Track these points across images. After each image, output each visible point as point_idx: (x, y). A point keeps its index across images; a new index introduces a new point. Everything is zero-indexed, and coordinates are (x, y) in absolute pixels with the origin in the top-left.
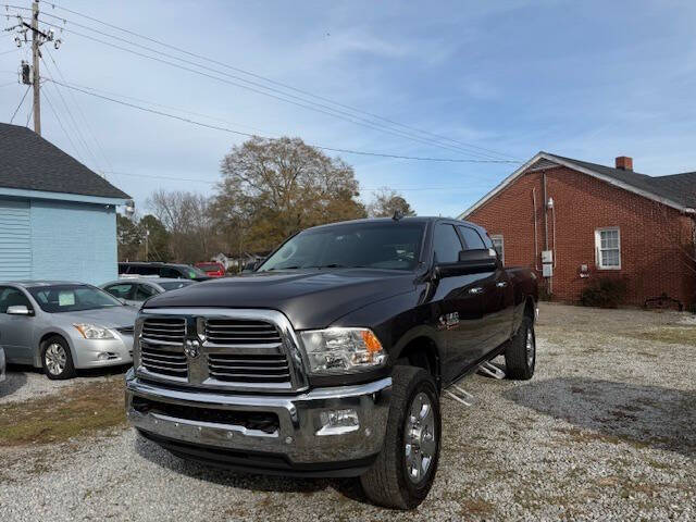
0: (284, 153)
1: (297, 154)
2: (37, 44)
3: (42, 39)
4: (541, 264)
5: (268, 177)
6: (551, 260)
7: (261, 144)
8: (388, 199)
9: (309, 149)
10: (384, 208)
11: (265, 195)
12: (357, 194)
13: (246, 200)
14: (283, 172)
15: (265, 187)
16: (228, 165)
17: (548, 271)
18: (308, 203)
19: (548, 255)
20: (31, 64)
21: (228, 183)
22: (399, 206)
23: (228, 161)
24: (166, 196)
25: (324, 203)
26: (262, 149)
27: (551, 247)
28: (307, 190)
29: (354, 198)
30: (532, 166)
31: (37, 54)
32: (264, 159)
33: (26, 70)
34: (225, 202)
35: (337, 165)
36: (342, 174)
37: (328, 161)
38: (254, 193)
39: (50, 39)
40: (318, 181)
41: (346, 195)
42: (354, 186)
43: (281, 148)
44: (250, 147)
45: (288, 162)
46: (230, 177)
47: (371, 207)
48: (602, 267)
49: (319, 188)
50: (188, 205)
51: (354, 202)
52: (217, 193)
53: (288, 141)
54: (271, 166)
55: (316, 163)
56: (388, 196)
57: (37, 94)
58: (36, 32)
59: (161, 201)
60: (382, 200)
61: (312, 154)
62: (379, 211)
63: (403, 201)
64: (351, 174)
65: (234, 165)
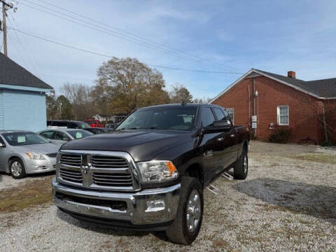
0: (128, 66)
1: (135, 66)
2: (5, 10)
3: (7, 7)
4: (251, 123)
5: (121, 77)
6: (256, 121)
7: (117, 61)
8: (179, 89)
9: (141, 64)
10: (177, 93)
11: (119, 86)
12: (164, 86)
13: (109, 88)
14: (129, 74)
15: (119, 82)
16: (101, 71)
17: (254, 126)
18: (140, 91)
19: (255, 118)
20: (2, 20)
21: (101, 81)
22: (184, 93)
23: (101, 69)
24: (70, 85)
25: (148, 91)
26: (118, 63)
27: (256, 114)
28: (140, 84)
29: (163, 89)
30: (248, 76)
31: (5, 15)
32: (118, 69)
34: (99, 89)
35: (155, 72)
36: (157, 77)
38: (113, 85)
39: (11, 7)
40: (145, 80)
41: (158, 86)
42: (163, 82)
43: (127, 63)
44: (111, 62)
45: (130, 70)
46: (101, 77)
47: (171, 93)
48: (280, 124)
49: (146, 83)
50: (81, 91)
51: (162, 91)
52: (95, 85)
53: (130, 60)
54: (122, 72)
55: (144, 71)
56: (179, 87)
57: (5, 36)
58: (4, 4)
59: (67, 88)
60: (176, 89)
61: (142, 66)
62: (175, 95)
63: (186, 90)
64: (161, 77)
65: (104, 71)
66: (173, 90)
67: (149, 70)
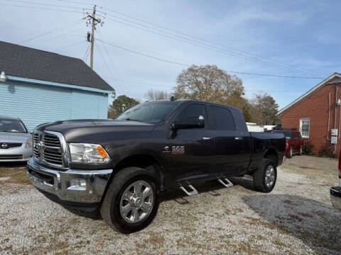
0: (207, 73)
1: (213, 73)
2: (94, 25)
3: (96, 22)
4: (330, 135)
5: (198, 84)
6: (337, 134)
7: (195, 69)
8: (262, 97)
9: (220, 71)
10: (260, 101)
11: (196, 94)
12: (243, 94)
13: (187, 95)
14: (206, 82)
15: (196, 89)
16: (180, 79)
17: (334, 140)
18: (216, 97)
19: (335, 132)
20: (91, 32)
21: (179, 87)
22: (270, 101)
23: (180, 76)
25: (225, 98)
26: (197, 71)
28: (217, 91)
29: (242, 96)
30: (330, 81)
31: (94, 28)
32: (197, 76)
33: (89, 35)
34: (177, 95)
35: (234, 79)
36: (235, 84)
37: (229, 76)
38: (190, 92)
39: (99, 22)
40: (223, 87)
41: (237, 94)
42: (242, 89)
43: (206, 71)
44: (191, 70)
45: (208, 77)
46: (180, 84)
47: (252, 101)
49: (223, 90)
51: (241, 98)
52: (174, 92)
53: (209, 67)
54: (200, 79)
55: (222, 78)
56: (262, 95)
57: (92, 46)
58: (94, 19)
59: (151, 95)
60: (259, 97)
61: (221, 73)
62: (256, 103)
63: (272, 98)
64: (241, 84)
65: (182, 78)
66: (255, 97)
67: (228, 77)
